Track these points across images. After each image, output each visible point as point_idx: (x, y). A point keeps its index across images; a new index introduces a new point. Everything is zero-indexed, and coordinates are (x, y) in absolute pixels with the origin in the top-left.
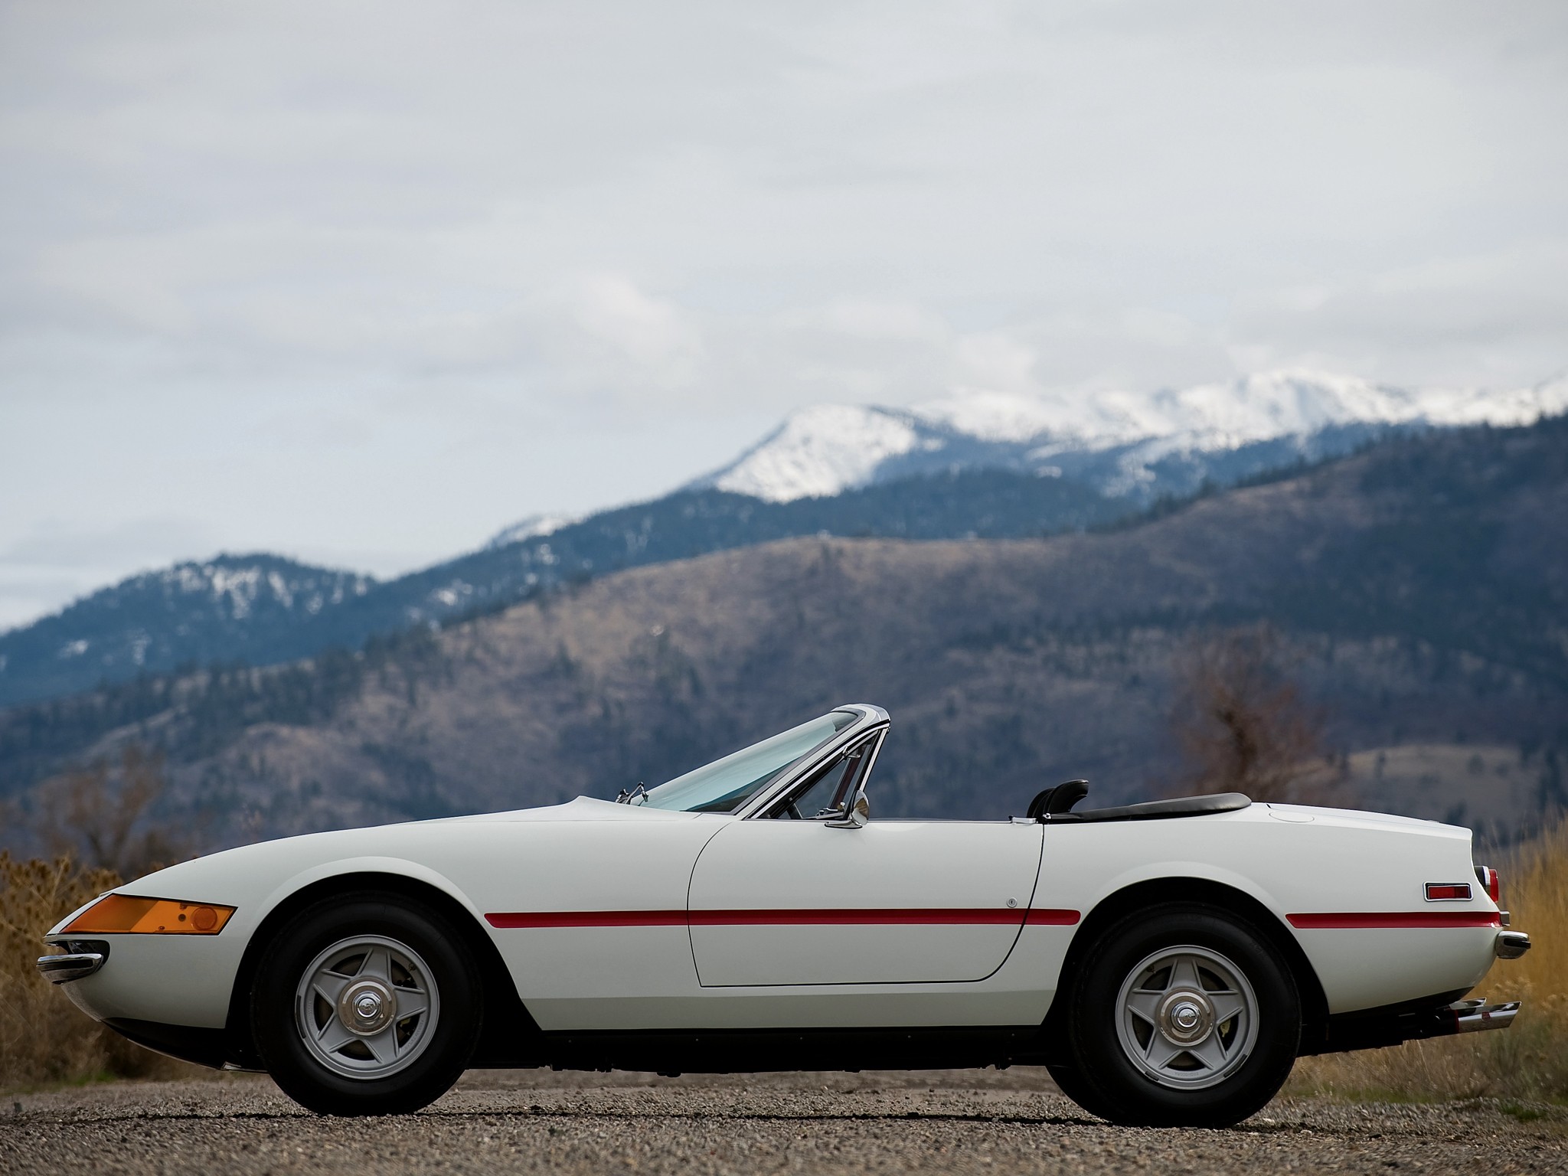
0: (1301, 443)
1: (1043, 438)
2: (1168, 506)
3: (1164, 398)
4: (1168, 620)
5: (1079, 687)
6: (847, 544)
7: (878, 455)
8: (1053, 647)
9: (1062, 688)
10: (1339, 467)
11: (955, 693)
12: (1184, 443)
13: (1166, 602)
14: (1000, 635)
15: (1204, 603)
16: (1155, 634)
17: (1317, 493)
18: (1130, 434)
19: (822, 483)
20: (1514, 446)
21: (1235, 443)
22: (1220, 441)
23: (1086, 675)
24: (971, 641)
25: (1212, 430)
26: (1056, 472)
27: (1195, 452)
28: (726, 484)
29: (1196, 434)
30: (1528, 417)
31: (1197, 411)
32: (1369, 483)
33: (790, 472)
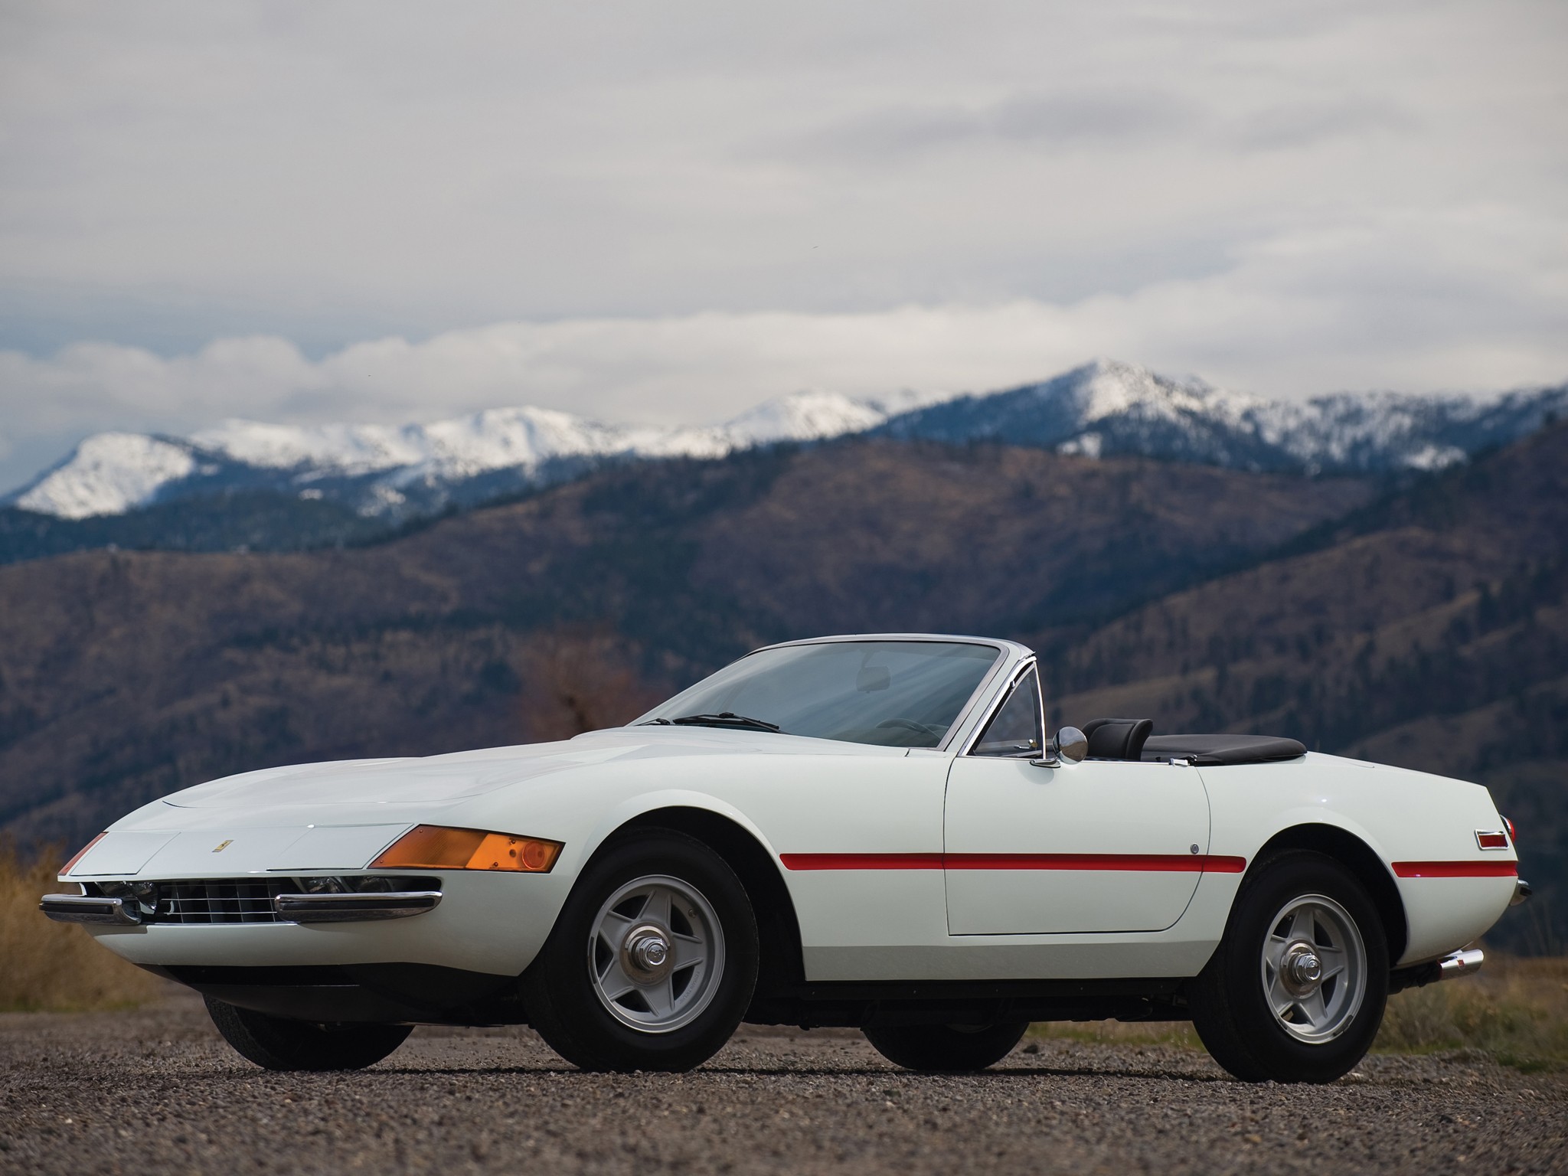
0: (529, 472)
1: (306, 465)
2: (416, 526)
3: (411, 431)
4: (417, 624)
5: (339, 682)
6: (134, 557)
7: (160, 478)
8: (316, 647)
9: (324, 683)
10: (564, 492)
11: (230, 687)
12: (429, 469)
13: (414, 608)
14: (270, 636)
15: (446, 609)
16: (404, 636)
17: (545, 515)
18: (382, 462)
19: (109, 502)
20: (709, 475)
21: (473, 470)
22: (460, 469)
23: (345, 670)
24: (243, 641)
25: (453, 460)
26: (317, 494)
27: (439, 478)
28: (27, 502)
29: (438, 463)
30: (721, 451)
31: (440, 443)
32: (589, 506)
33: (82, 493)
